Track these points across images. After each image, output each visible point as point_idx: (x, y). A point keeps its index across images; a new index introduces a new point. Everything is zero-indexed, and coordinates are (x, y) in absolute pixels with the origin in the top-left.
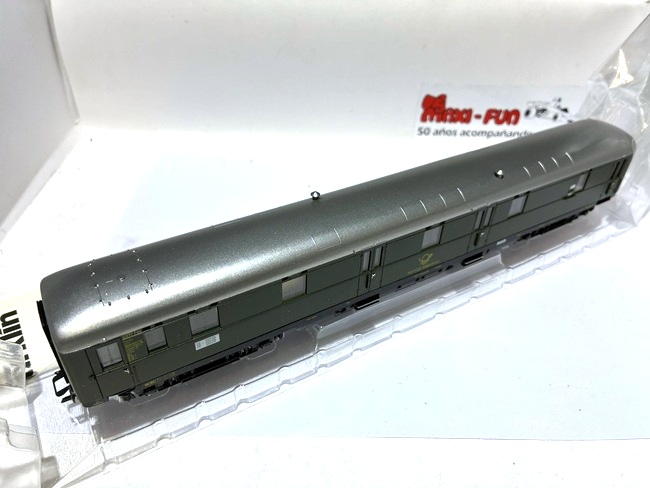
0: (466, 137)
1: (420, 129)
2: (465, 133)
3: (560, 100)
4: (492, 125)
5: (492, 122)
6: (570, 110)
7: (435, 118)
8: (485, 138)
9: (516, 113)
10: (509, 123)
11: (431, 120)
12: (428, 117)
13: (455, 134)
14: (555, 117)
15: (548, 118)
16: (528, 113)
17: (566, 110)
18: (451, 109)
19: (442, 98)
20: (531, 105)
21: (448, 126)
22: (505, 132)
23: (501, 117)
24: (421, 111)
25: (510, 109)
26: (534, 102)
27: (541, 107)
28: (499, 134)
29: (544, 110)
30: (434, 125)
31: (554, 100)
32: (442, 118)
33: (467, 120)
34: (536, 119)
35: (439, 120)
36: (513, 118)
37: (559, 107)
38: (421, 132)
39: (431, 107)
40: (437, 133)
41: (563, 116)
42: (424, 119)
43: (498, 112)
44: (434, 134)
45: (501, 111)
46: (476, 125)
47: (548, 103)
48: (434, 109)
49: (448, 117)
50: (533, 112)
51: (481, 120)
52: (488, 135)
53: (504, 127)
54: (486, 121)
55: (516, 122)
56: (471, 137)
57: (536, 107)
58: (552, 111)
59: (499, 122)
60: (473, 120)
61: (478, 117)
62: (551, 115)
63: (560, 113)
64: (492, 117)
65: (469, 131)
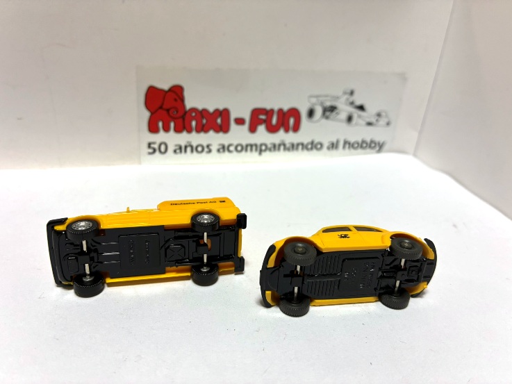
0: (227, 153)
1: (149, 145)
2: (223, 148)
3: (352, 93)
4: (262, 135)
5: (261, 129)
6: (367, 106)
7: (172, 125)
8: (255, 154)
9: (295, 113)
10: (287, 130)
11: (167, 129)
12: (160, 124)
13: (210, 151)
14: (350, 119)
15: (340, 121)
16: (311, 113)
17: (361, 108)
18: (194, 110)
19: (177, 92)
20: (314, 100)
21: (196, 138)
22: (284, 145)
23: (274, 121)
24: (147, 114)
25: (286, 108)
26: (317, 97)
27: (328, 104)
28: (275, 147)
29: (333, 109)
30: (173, 138)
31: (345, 93)
32: (182, 127)
33: (224, 128)
34: (324, 121)
35: (178, 130)
36: (292, 121)
37: (352, 103)
38: (153, 149)
39: (161, 108)
40: (180, 149)
41: (359, 117)
42: (153, 128)
43: (269, 113)
44: (175, 151)
45: (272, 111)
46: (238, 134)
47: (338, 98)
48: (168, 110)
49: (194, 123)
50: (319, 111)
51: (246, 126)
52: (260, 149)
53: (281, 136)
54: (253, 129)
55: (296, 128)
56: (235, 153)
57: (322, 104)
58: (344, 110)
59: (272, 129)
60: (233, 125)
61: (240, 121)
62: (344, 116)
63: (356, 113)
64: (261, 122)
65: (229, 146)
